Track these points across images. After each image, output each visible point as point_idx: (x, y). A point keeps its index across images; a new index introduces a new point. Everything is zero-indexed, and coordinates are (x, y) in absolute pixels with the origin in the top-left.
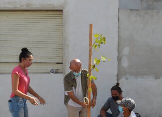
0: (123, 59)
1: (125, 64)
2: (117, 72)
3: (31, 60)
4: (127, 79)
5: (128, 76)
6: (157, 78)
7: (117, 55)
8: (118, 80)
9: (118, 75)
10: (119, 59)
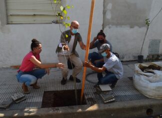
0: (107, 12)
1: (109, 16)
2: (102, 23)
3: (40, 48)
4: (110, 28)
5: (111, 26)
6: (131, 27)
7: (102, 9)
8: (103, 29)
9: (103, 25)
10: (104, 13)
